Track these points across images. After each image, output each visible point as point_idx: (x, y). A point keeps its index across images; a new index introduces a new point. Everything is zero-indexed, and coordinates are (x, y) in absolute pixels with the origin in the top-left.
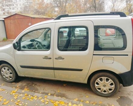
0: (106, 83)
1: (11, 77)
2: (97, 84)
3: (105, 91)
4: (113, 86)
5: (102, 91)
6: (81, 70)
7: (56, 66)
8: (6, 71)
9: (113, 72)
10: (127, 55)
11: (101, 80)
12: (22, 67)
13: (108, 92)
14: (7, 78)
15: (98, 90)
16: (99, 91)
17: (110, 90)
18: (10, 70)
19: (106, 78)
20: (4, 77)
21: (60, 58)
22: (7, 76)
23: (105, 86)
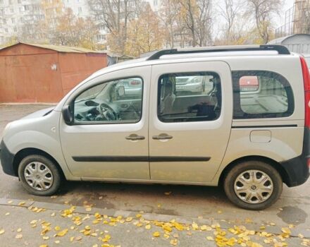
0: (256, 182)
1: (47, 184)
2: (240, 184)
3: (254, 199)
4: (270, 187)
5: (248, 199)
6: (207, 159)
7: (153, 154)
8: (37, 172)
9: (268, 158)
10: (296, 126)
11: (247, 176)
12: (77, 159)
13: (261, 199)
14: (38, 186)
15: (240, 196)
16: (243, 198)
17: (265, 194)
18: (47, 168)
19: (257, 171)
20: (31, 185)
21: (165, 136)
22: (38, 182)
23: (254, 188)
